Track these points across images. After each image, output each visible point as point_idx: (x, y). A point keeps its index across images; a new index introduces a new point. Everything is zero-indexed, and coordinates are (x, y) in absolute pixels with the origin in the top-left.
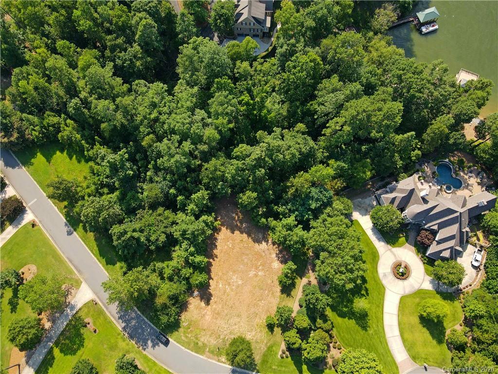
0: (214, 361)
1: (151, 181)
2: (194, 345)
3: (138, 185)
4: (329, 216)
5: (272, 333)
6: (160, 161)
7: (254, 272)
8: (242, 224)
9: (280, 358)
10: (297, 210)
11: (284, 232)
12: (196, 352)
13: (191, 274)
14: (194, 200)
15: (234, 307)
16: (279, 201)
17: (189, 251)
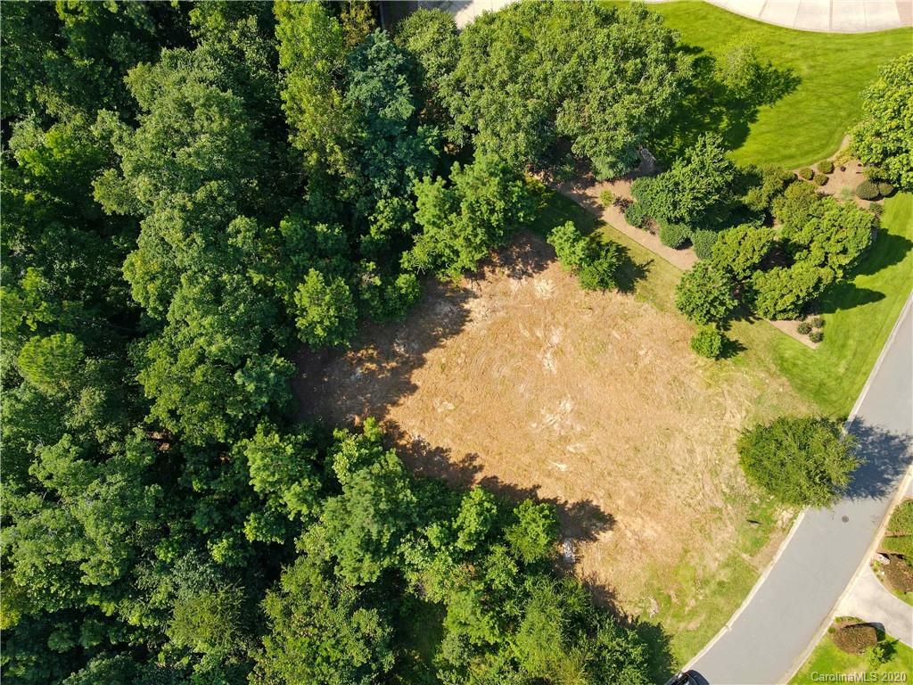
0: (784, 546)
1: (163, 613)
2: (722, 595)
3: (163, 664)
4: (450, 68)
5: (743, 349)
6: (91, 573)
7: (548, 355)
8: (395, 355)
9: (820, 343)
10: (402, 168)
11: (462, 221)
12: (746, 591)
13: (508, 553)
14: (272, 484)
15: (638, 444)
16: (356, 215)
17: (436, 544)
